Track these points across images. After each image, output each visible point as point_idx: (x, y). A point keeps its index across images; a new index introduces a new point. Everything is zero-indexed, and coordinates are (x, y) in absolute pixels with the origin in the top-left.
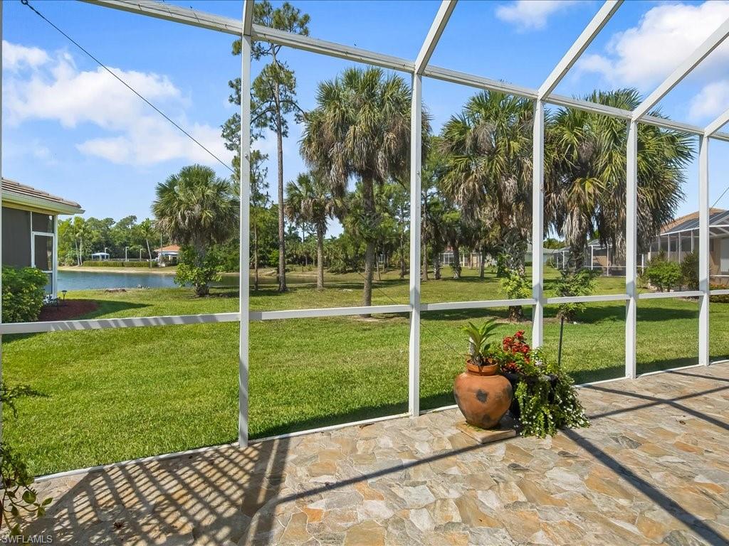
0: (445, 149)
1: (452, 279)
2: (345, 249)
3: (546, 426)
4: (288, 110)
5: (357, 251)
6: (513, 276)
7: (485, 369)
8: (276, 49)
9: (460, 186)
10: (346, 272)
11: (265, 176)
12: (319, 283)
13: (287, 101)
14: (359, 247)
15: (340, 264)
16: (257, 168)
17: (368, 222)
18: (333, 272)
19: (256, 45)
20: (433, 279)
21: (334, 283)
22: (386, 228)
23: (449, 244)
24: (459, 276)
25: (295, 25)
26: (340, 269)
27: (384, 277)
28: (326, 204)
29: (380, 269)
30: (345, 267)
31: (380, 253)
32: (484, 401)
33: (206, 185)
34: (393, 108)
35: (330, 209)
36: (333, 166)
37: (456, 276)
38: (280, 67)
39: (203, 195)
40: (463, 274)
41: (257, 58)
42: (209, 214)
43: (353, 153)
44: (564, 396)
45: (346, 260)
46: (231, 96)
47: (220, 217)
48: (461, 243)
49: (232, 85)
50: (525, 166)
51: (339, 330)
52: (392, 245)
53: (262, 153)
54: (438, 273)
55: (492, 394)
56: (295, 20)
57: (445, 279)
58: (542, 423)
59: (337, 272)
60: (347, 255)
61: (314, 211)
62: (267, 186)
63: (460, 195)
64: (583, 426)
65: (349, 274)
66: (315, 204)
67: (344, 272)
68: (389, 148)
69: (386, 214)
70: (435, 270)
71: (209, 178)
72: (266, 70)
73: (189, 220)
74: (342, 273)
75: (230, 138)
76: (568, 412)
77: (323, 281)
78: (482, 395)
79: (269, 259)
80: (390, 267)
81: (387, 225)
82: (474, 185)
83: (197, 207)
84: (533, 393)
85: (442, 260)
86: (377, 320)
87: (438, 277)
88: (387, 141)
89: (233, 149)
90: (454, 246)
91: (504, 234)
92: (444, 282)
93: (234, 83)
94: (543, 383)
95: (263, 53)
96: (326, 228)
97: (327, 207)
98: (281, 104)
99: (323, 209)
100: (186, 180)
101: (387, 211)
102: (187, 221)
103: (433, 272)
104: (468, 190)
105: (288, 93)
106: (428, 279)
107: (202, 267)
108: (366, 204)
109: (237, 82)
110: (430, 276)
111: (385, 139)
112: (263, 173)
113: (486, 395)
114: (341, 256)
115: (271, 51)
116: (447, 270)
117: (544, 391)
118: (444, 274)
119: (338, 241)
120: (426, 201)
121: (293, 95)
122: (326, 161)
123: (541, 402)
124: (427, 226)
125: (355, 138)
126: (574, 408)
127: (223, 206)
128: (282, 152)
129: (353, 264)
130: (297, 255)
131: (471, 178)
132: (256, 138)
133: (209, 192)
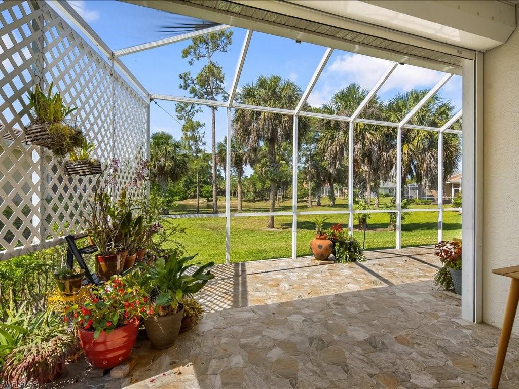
0: (319, 125)
1: (329, 206)
2: (254, 184)
3: (346, 259)
4: (218, 93)
5: (264, 186)
6: (361, 203)
7: (322, 237)
8: (211, 54)
9: (328, 148)
10: (255, 201)
11: (203, 137)
12: (239, 208)
13: (218, 88)
14: (264, 184)
15: (251, 195)
16: (198, 132)
17: (272, 170)
18: (246, 201)
19: (198, 51)
20: (315, 206)
21: (248, 208)
22: (283, 171)
23: (327, 181)
24: (334, 203)
25: (223, 38)
26: (251, 198)
27: (282, 204)
28: (243, 155)
29: (279, 199)
30: (254, 198)
31: (279, 187)
32: (321, 249)
33: (168, 144)
34: (288, 102)
35: (246, 159)
36: (251, 136)
37: (332, 204)
38: (213, 65)
39: (166, 151)
40: (337, 202)
41: (198, 59)
42: (170, 163)
43: (263, 129)
44: (355, 249)
45: (255, 192)
46: (180, 84)
47: (177, 165)
48: (335, 181)
49: (181, 77)
50: (367, 137)
51: (255, 235)
52: (288, 182)
53: (201, 123)
54: (319, 201)
55: (324, 246)
56: (223, 34)
57: (324, 206)
58: (345, 258)
59: (249, 201)
60: (256, 189)
61: (235, 160)
62: (204, 144)
63: (329, 154)
64: (363, 261)
65: (257, 202)
66: (236, 156)
67: (254, 201)
68: (285, 126)
69: (284, 162)
70: (317, 200)
71: (169, 140)
72: (205, 68)
73: (158, 168)
74: (252, 201)
75: (181, 112)
76: (357, 256)
77: (241, 207)
78: (320, 247)
79: (202, 192)
80: (286, 197)
81: (283, 169)
82: (336, 148)
83: (163, 159)
84: (342, 247)
85: (323, 193)
86: (278, 230)
87: (319, 205)
88: (284, 122)
89: (182, 119)
90: (330, 183)
91: (356, 177)
92: (323, 208)
93: (183, 75)
94: (346, 243)
95: (202, 56)
96: (244, 172)
97: (244, 158)
98: (214, 90)
99: (241, 160)
100: (155, 142)
101: (283, 159)
102: (156, 168)
103: (315, 201)
104: (333, 151)
105: (218, 82)
106: (312, 206)
107: (165, 197)
108: (271, 158)
109: (185, 75)
110: (314, 204)
111: (283, 120)
112: (201, 136)
113: (321, 246)
114: (252, 190)
115: (207, 55)
116: (325, 200)
117: (346, 246)
118: (323, 202)
119: (249, 179)
120: (310, 153)
121: (222, 84)
122: (246, 133)
123: (345, 250)
124: (311, 169)
125: (264, 120)
126: (360, 254)
127: (178, 158)
128: (214, 122)
129: (261, 195)
130: (221, 189)
131: (334, 144)
132: (197, 112)
133: (169, 149)
